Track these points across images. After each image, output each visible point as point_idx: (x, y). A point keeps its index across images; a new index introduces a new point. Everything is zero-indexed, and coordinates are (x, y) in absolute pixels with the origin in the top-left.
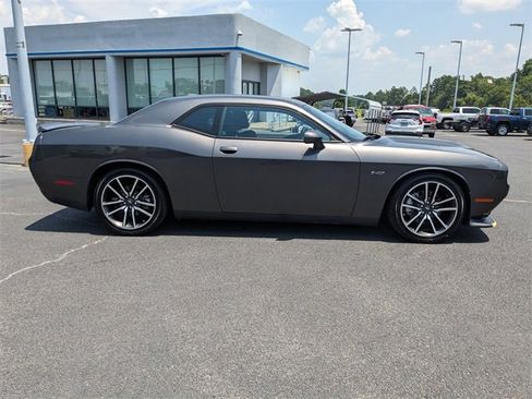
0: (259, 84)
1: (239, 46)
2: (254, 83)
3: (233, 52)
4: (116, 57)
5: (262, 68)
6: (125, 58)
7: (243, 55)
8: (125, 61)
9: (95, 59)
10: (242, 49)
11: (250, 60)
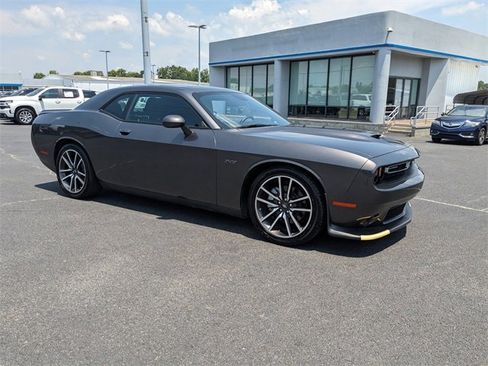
0: (419, 80)
1: (388, 43)
2: (412, 79)
3: (381, 50)
4: (282, 61)
5: (425, 64)
6: (291, 61)
7: (392, 51)
8: (291, 64)
9: (269, 64)
10: (392, 46)
11: (400, 56)
